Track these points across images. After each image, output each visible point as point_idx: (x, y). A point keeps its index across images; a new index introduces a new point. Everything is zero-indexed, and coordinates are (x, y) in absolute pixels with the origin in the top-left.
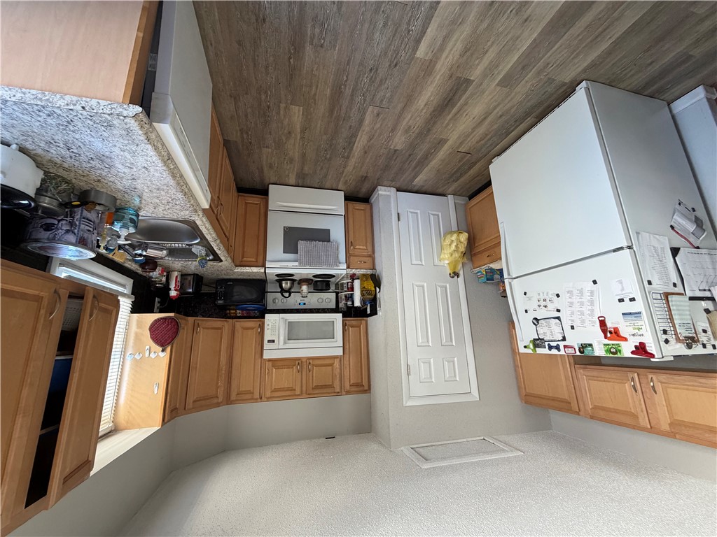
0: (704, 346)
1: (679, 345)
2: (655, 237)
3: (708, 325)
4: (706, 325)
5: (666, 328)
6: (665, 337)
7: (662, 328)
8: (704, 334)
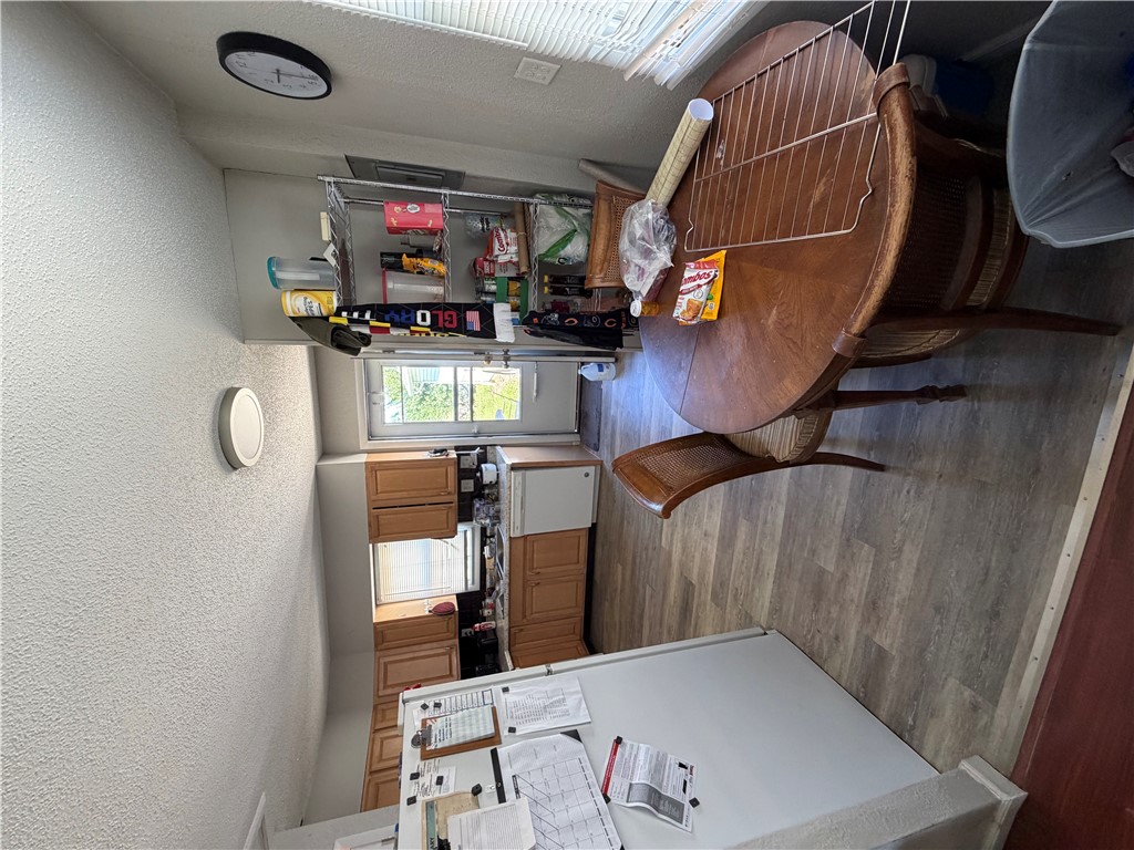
0: (415, 776)
1: (418, 725)
2: (580, 703)
3: (451, 791)
4: (451, 786)
5: (442, 708)
6: (431, 705)
7: (442, 702)
8: (435, 780)
